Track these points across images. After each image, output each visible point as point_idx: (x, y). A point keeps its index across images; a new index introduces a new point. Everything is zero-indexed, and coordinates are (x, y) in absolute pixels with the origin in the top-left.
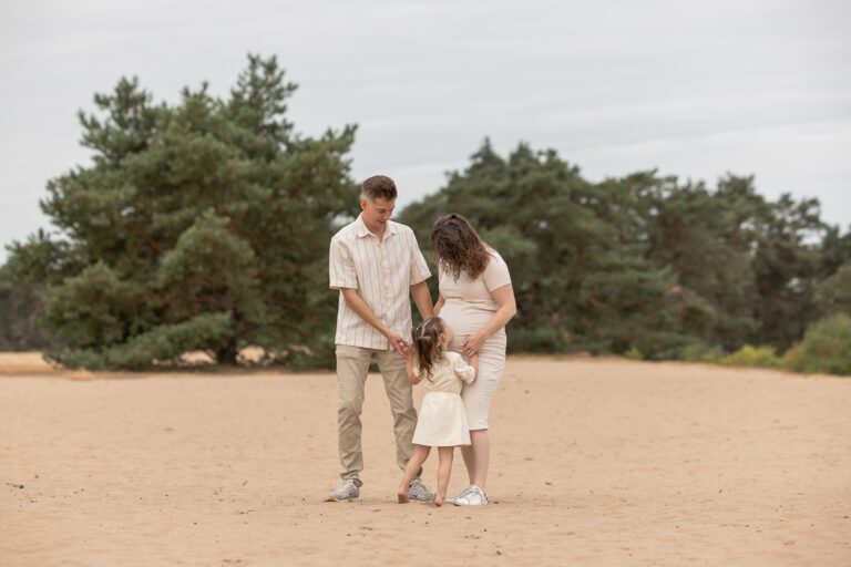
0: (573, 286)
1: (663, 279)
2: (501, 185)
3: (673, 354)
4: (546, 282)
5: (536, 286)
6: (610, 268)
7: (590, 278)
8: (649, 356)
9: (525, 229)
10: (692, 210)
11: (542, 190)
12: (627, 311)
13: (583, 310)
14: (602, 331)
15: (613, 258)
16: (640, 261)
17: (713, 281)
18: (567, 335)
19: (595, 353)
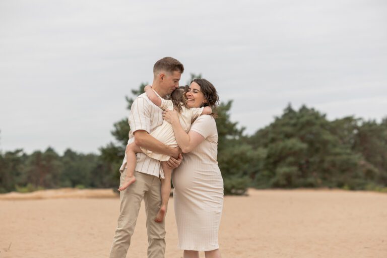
0: (322, 161)
1: (358, 158)
2: (293, 121)
3: (361, 187)
4: (312, 160)
5: (307, 162)
6: (337, 154)
7: (329, 159)
8: (352, 188)
9: (303, 139)
10: (371, 131)
11: (309, 123)
12: (343, 171)
13: (326, 171)
14: (334, 179)
15: (337, 150)
16: (348, 151)
17: (379, 159)
18: (319, 181)
19: (331, 188)
